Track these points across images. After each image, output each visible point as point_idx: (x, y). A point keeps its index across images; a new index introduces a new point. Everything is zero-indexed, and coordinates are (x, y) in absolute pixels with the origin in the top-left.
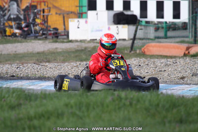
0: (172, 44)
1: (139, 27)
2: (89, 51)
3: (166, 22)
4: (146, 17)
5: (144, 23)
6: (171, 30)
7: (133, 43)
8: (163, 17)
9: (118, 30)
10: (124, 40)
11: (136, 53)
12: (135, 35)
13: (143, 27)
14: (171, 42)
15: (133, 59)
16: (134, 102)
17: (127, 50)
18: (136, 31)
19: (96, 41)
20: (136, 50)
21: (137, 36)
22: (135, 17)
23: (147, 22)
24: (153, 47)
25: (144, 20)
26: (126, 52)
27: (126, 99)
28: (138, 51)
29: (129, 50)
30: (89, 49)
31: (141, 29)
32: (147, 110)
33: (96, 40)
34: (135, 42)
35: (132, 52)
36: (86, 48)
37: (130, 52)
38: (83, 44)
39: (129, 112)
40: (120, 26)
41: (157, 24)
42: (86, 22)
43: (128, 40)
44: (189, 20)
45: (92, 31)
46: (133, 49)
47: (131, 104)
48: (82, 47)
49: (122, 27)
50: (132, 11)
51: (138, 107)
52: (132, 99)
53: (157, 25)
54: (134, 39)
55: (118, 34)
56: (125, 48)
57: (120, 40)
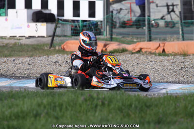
2: (11, 47)
7: (53, 40)
9: (37, 28)
10: (43, 37)
11: (56, 49)
12: (54, 32)
13: (60, 25)
18: (55, 29)
19: (16, 38)
20: (55, 47)
21: (57, 33)
24: (72, 44)
26: (46, 48)
28: (57, 48)
29: (48, 47)
30: (11, 46)
31: (59, 27)
33: (16, 36)
34: (55, 39)
35: (52, 49)
36: (7, 45)
37: (50, 48)
38: (4, 40)
40: (39, 24)
42: (6, 20)
43: (46, 37)
44: (104, 19)
45: (12, 28)
46: (53, 46)
48: (3, 43)
49: (41, 25)
50: (50, 10)
54: (54, 36)
55: (37, 31)
56: (44, 45)
57: (39, 37)
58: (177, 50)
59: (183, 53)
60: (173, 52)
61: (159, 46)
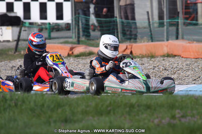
0: (57, 45)
1: (23, 29)
3: (50, 23)
4: (29, 18)
5: (27, 25)
6: (54, 30)
7: (17, 44)
8: (46, 18)
9: (2, 32)
10: (8, 41)
11: (20, 54)
12: (19, 36)
13: (26, 29)
14: (55, 43)
15: (18, 60)
16: (19, 103)
17: (11, 52)
18: (20, 33)
20: (21, 52)
21: (22, 37)
22: (18, 18)
23: (31, 24)
25: (27, 21)
26: (10, 53)
27: (11, 100)
29: (13, 52)
31: (25, 30)
32: (32, 110)
34: (20, 43)
35: (17, 53)
37: (15, 53)
39: (14, 113)
40: (4, 28)
41: (41, 25)
43: (12, 42)
44: (72, 21)
46: (18, 50)
47: (16, 105)
49: (6, 29)
50: (16, 13)
51: (23, 107)
52: (17, 100)
53: (40, 27)
54: (18, 40)
55: (2, 35)
56: (9, 49)
57: (4, 41)
58: (144, 52)
59: (150, 55)
60: (140, 54)
61: (127, 48)
